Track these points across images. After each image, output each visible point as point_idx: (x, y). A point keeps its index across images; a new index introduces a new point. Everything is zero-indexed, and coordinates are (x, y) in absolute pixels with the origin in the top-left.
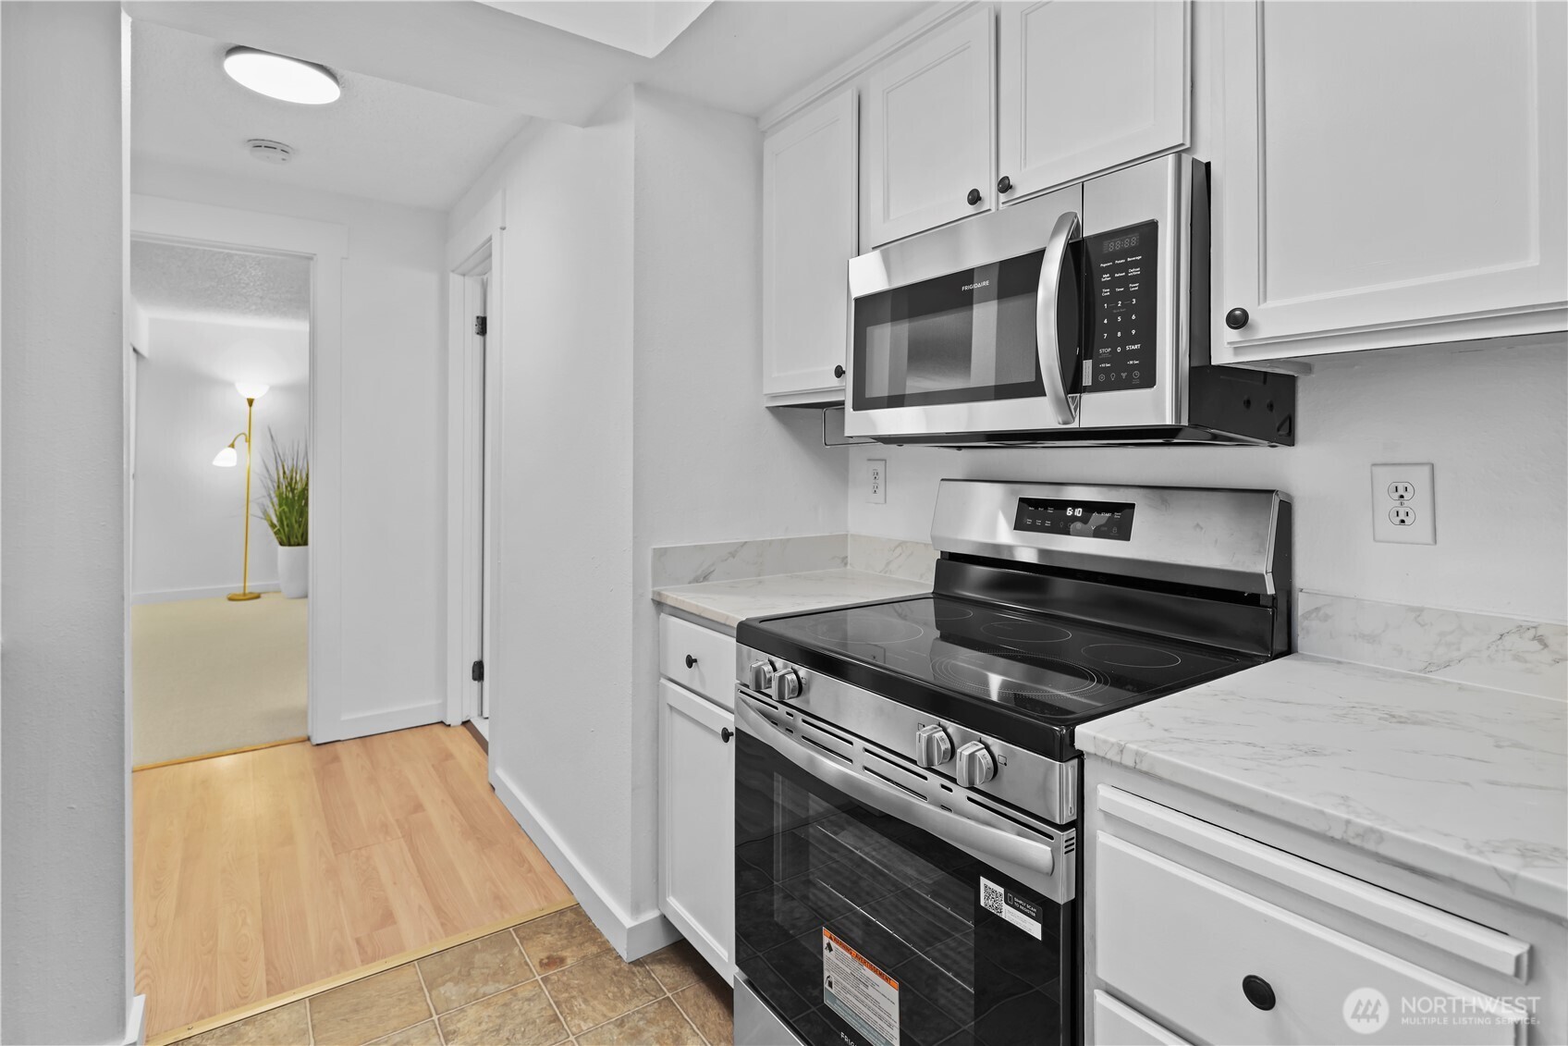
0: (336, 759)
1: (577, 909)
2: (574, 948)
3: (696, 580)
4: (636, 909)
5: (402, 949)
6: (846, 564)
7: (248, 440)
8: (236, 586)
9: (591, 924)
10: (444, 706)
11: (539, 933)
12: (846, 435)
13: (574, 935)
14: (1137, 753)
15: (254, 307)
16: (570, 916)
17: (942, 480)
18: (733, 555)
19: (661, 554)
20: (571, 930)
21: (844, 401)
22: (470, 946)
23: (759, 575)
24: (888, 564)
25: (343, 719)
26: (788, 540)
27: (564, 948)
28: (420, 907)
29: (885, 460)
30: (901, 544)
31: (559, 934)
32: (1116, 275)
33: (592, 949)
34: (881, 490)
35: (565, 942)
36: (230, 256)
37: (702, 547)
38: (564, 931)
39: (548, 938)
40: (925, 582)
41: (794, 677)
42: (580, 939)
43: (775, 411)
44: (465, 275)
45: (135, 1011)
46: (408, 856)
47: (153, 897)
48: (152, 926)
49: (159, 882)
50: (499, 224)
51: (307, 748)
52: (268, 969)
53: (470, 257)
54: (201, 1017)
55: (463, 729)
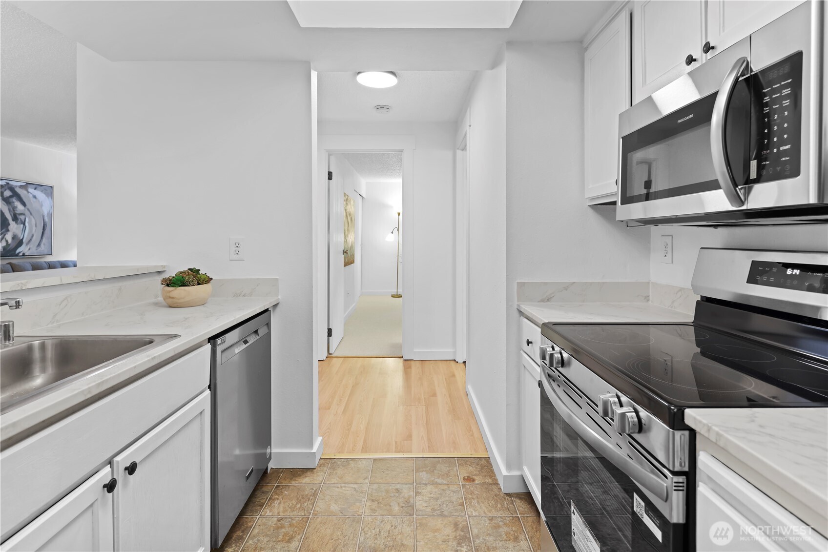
0: (410, 367)
1: (487, 459)
2: (481, 477)
3: (543, 301)
4: (509, 467)
5: (410, 451)
6: (648, 301)
7: (398, 230)
8: (394, 291)
9: (492, 469)
10: (455, 353)
11: (467, 464)
12: (617, 220)
13: (483, 471)
14: (718, 434)
15: (398, 174)
16: (483, 462)
17: (702, 248)
18: (566, 289)
19: (521, 285)
20: (482, 468)
21: (616, 201)
22: (437, 460)
23: (583, 302)
24: (673, 302)
25: (414, 351)
26: (604, 283)
27: (476, 475)
28: (422, 437)
29: (672, 236)
30: (681, 289)
31: (476, 468)
32: (774, 96)
33: (490, 481)
34: (669, 255)
35: (478, 472)
36: (383, 154)
37: (546, 283)
38: (479, 467)
39: (471, 468)
40: (689, 315)
41: (559, 356)
42: (484, 474)
43: (594, 207)
44: (463, 150)
45: (318, 441)
46: (424, 415)
47: (338, 405)
48: (335, 415)
49: (341, 400)
50: (468, 124)
51: (401, 360)
52: (364, 443)
53: (462, 141)
54: (339, 453)
55: (463, 365)
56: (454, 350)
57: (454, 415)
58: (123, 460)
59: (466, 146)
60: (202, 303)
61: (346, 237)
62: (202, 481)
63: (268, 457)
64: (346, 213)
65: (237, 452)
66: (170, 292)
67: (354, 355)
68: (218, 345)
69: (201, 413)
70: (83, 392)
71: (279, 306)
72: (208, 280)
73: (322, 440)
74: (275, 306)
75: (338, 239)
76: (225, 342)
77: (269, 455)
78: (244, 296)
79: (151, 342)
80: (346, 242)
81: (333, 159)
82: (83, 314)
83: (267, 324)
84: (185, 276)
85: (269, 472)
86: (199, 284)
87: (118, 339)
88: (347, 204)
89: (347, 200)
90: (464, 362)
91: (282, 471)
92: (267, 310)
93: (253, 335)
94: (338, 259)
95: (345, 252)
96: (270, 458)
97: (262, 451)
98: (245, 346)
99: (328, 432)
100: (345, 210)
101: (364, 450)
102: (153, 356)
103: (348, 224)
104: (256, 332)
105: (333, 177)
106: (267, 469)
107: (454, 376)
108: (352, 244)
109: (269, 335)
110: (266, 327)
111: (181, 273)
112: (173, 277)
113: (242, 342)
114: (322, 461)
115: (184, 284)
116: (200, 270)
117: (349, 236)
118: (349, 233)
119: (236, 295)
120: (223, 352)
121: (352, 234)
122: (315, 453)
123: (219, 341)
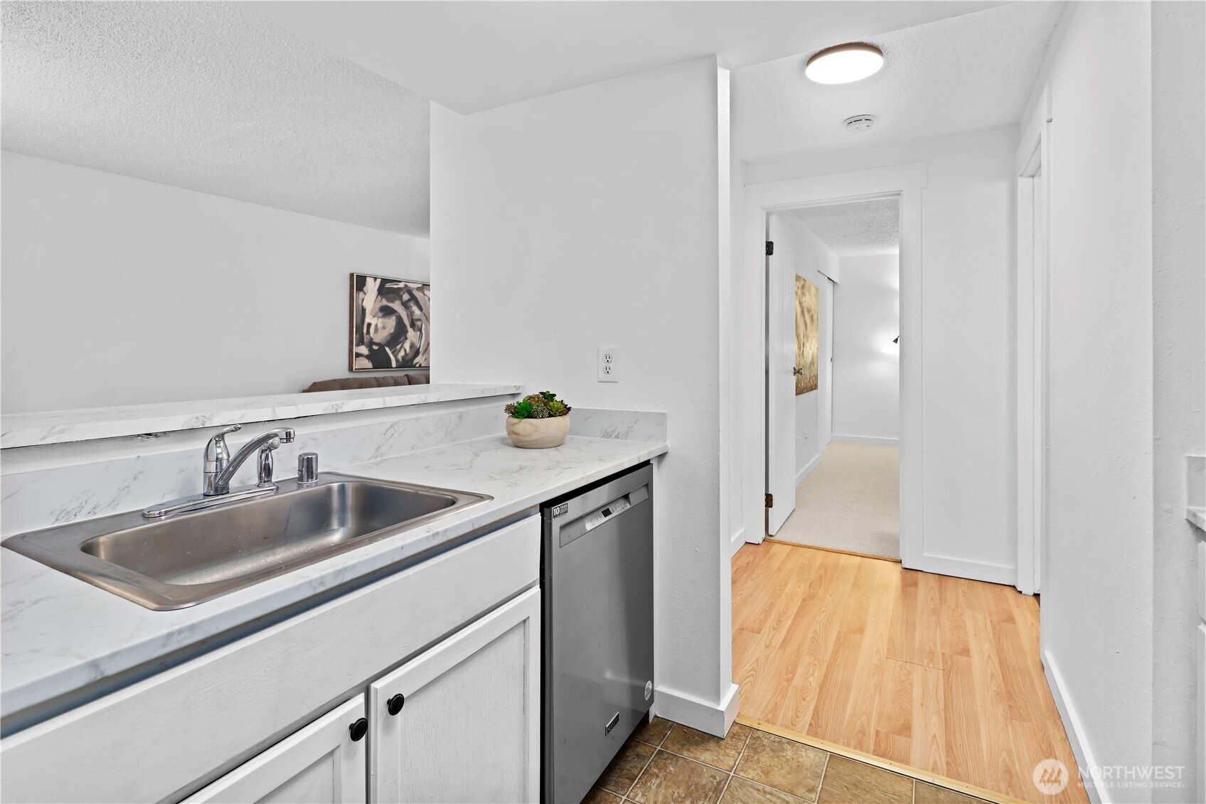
0: (915, 584)
5: (906, 762)
10: (1014, 571)
19: (1201, 465)
22: (966, 799)
25: (924, 555)
28: (935, 737)
36: (865, 204)
44: (1033, 177)
45: (729, 692)
46: (941, 688)
47: (774, 629)
48: (767, 647)
49: (780, 621)
50: (1046, 118)
51: (898, 568)
52: (813, 715)
53: (1031, 158)
54: (767, 721)
55: (1033, 600)
56: (1012, 567)
57: (1010, 706)
58: (384, 689)
59: (1040, 166)
60: (557, 444)
61: (801, 346)
62: (525, 729)
63: (647, 699)
64: (802, 308)
65: (608, 675)
66: (514, 424)
67: (811, 543)
68: (554, 517)
69: (525, 621)
70: (310, 582)
71: (667, 458)
72: (566, 410)
73: (739, 692)
74: (662, 457)
75: (785, 352)
76: (567, 512)
77: (648, 696)
78: (617, 437)
79: (453, 503)
80: (801, 354)
81: (774, 221)
82: (413, 448)
83: (647, 485)
84: (533, 403)
85: (651, 720)
86: (550, 416)
87: (420, 492)
88: (803, 293)
89: (803, 287)
90: (1037, 596)
91: (671, 726)
92: (647, 463)
93: (622, 502)
94: (784, 383)
95: (797, 372)
96: (651, 700)
97: (639, 683)
98: (604, 519)
99: (753, 675)
100: (800, 303)
101: (813, 730)
102: (435, 531)
103: (806, 326)
104: (626, 497)
105: (774, 251)
106: (647, 714)
107: (1011, 619)
108: (813, 358)
109: (649, 503)
110: (644, 490)
111: (530, 398)
112: (520, 404)
113: (600, 512)
114: (736, 728)
115: (530, 415)
116: (555, 395)
117: (808, 345)
118: (807, 340)
119: (607, 435)
120: (563, 527)
121: (814, 342)
122: (723, 712)
123: (556, 510)
